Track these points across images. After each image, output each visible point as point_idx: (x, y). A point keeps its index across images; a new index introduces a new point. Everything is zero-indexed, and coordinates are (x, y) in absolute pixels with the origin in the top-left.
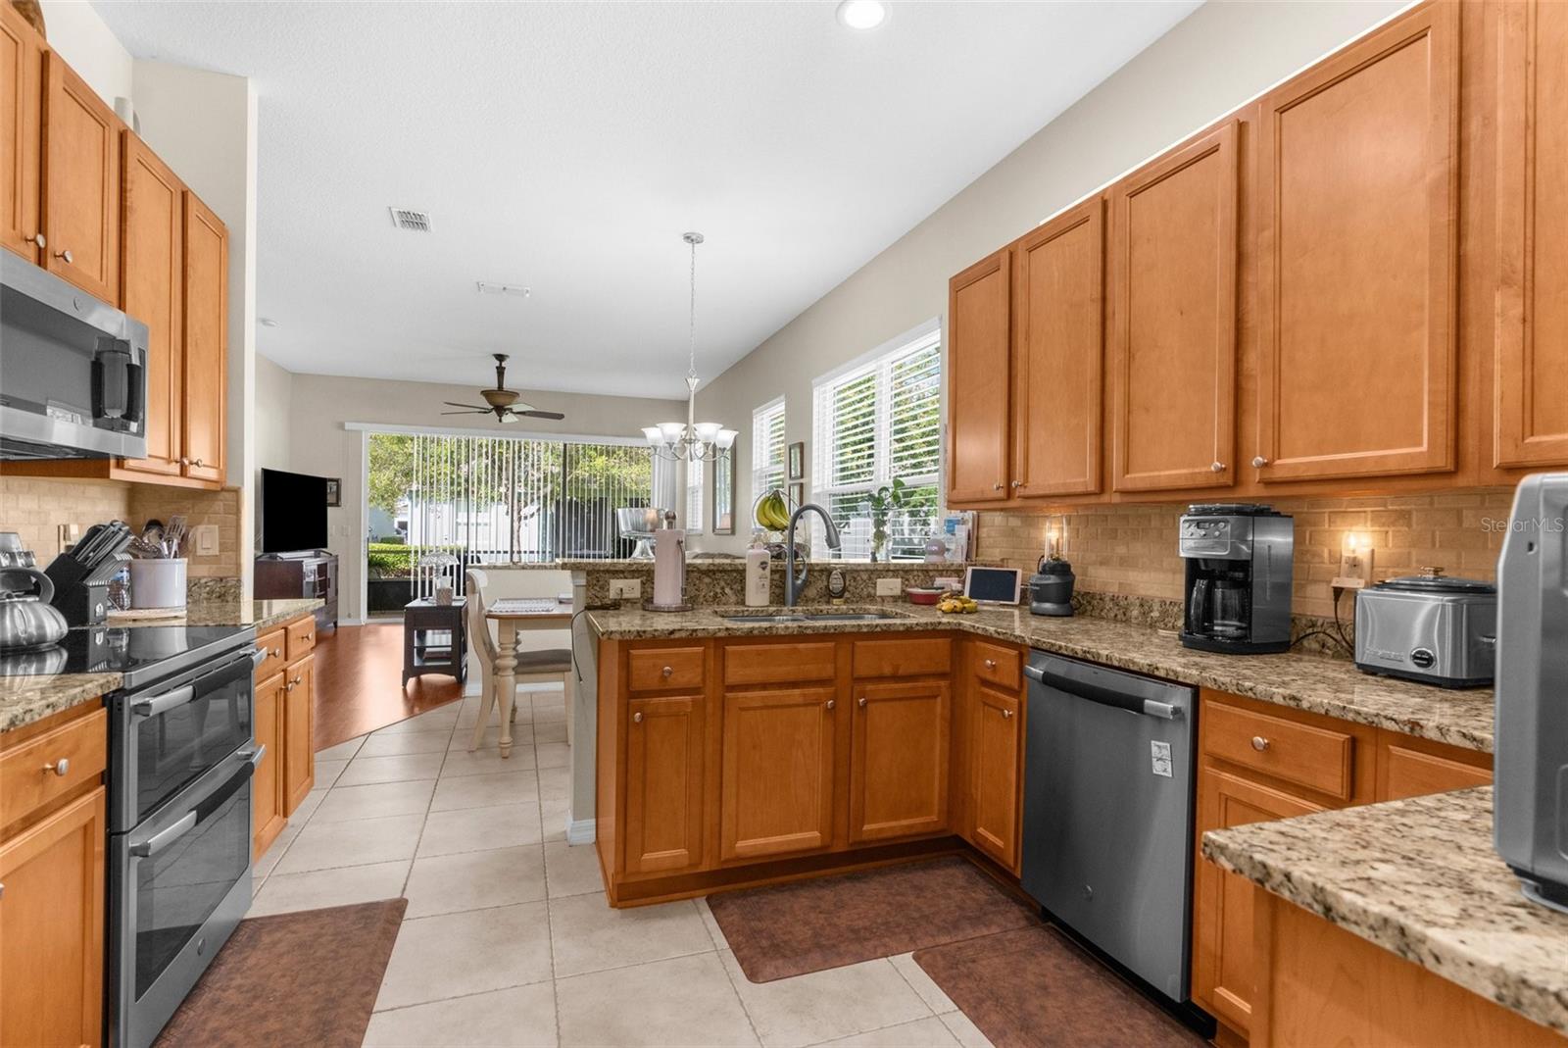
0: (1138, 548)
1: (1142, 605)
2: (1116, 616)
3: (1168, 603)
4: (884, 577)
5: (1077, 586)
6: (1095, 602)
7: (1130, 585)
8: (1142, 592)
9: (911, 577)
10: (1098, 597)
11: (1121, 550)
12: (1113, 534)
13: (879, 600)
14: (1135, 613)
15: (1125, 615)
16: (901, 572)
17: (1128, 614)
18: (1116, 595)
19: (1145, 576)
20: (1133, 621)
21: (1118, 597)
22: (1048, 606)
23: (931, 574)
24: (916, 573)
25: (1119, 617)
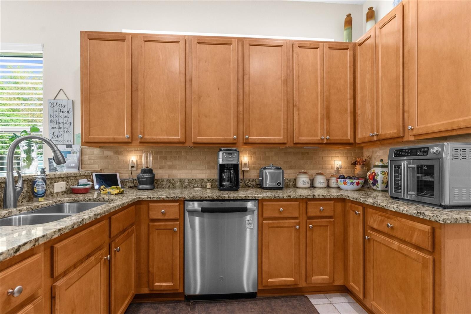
0: (177, 162)
1: (181, 181)
2: (169, 186)
3: (191, 179)
4: (58, 182)
5: (156, 178)
6: (159, 183)
7: (174, 175)
8: (179, 177)
9: (69, 180)
10: (160, 181)
11: (169, 163)
12: (165, 158)
13: (55, 195)
14: (178, 184)
15: (173, 185)
16: (65, 178)
17: (175, 185)
18: (169, 179)
19: (180, 172)
20: (177, 187)
21: (170, 180)
22: (145, 186)
23: (77, 178)
24: (71, 178)
25: (171, 186)
